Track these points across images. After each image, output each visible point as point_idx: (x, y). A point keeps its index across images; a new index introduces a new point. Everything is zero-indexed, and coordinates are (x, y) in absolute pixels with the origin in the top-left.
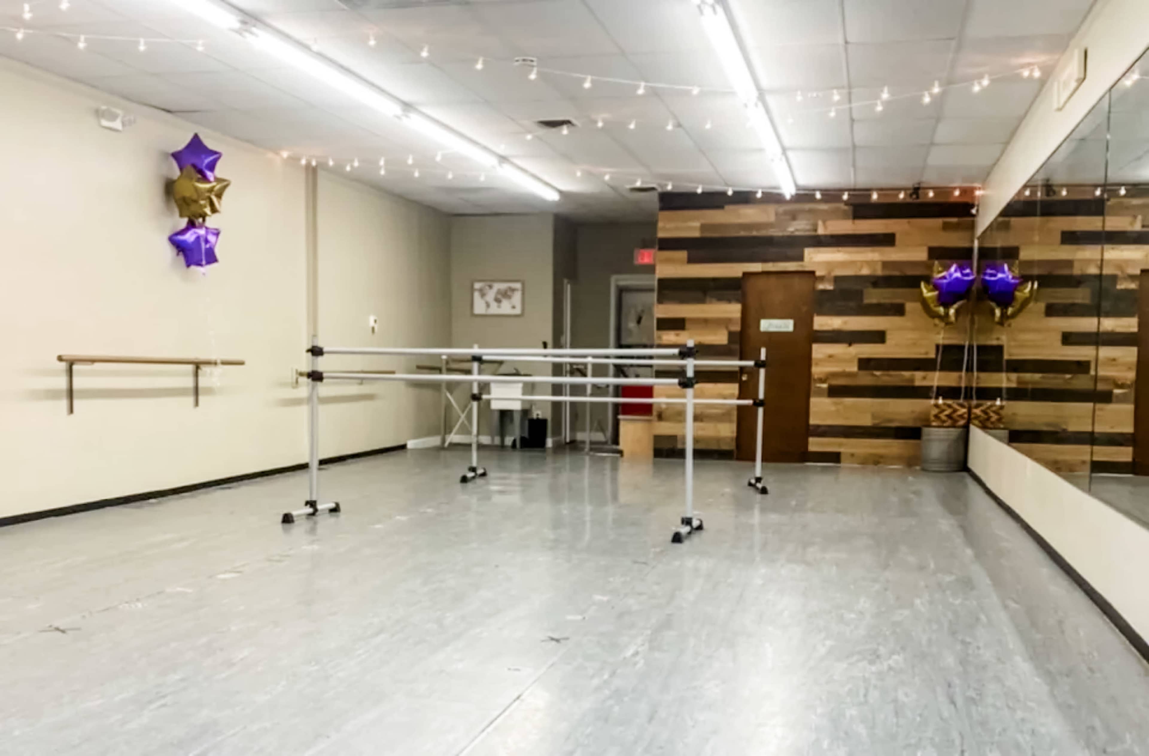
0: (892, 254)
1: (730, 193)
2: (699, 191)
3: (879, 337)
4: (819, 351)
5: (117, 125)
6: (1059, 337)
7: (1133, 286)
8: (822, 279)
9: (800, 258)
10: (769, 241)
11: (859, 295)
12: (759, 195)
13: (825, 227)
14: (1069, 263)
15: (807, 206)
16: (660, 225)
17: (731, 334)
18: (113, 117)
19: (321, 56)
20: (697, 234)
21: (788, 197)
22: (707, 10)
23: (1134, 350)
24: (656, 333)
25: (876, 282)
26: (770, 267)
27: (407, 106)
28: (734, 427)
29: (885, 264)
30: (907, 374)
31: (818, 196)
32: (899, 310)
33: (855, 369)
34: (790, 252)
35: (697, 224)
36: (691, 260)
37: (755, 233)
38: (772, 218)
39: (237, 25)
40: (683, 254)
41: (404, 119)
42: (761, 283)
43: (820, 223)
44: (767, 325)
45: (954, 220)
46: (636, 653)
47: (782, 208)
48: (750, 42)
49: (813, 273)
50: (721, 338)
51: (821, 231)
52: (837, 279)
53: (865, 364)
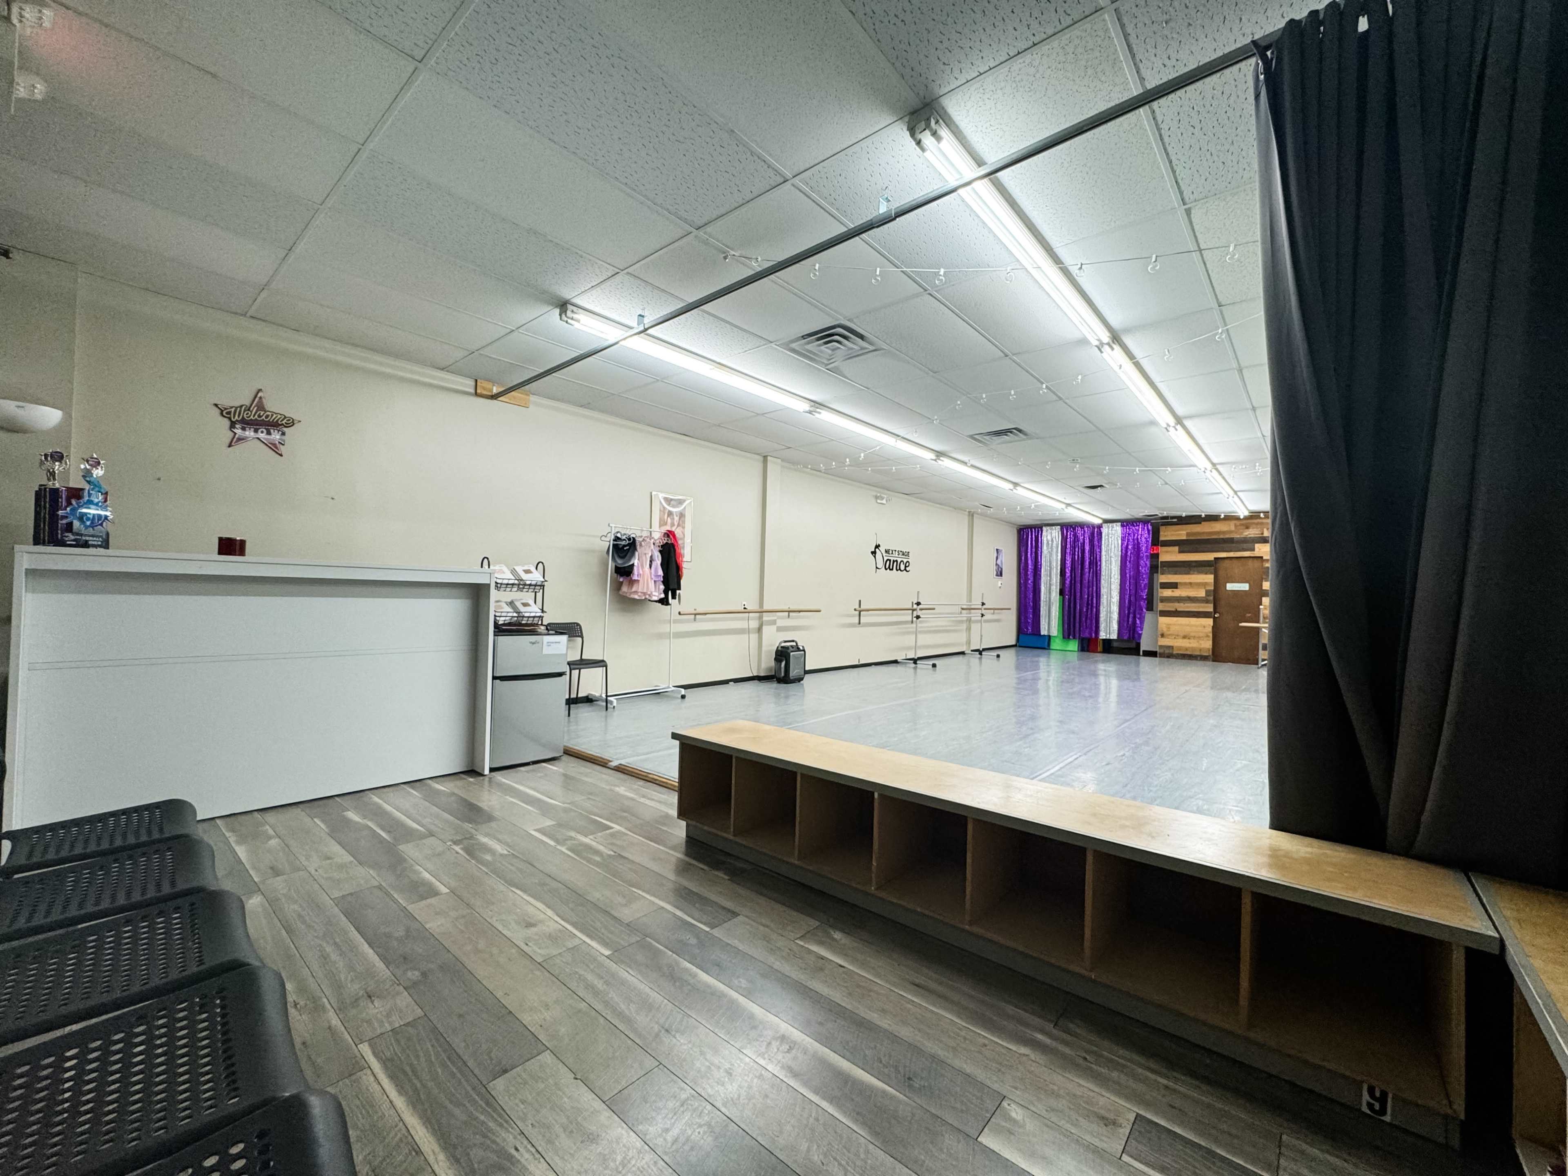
1: (1203, 516)
2: (1184, 515)
5: (884, 501)
10: (1231, 541)
12: (1222, 516)
15: (1256, 521)
16: (1161, 533)
17: (1207, 591)
18: (882, 499)
19: (973, 466)
20: (1184, 538)
21: (1242, 517)
22: (1171, 429)
24: (1160, 590)
26: (1231, 554)
27: (1016, 484)
28: (1210, 643)
31: (1262, 515)
34: (1245, 546)
35: (1185, 532)
36: (1180, 552)
37: (1222, 536)
38: (1233, 528)
39: (934, 458)
40: (1176, 548)
41: (1015, 491)
42: (1227, 563)
44: (1230, 586)
46: (1124, 755)
47: (1238, 523)
48: (1201, 441)
49: (1262, 557)
50: (1202, 593)
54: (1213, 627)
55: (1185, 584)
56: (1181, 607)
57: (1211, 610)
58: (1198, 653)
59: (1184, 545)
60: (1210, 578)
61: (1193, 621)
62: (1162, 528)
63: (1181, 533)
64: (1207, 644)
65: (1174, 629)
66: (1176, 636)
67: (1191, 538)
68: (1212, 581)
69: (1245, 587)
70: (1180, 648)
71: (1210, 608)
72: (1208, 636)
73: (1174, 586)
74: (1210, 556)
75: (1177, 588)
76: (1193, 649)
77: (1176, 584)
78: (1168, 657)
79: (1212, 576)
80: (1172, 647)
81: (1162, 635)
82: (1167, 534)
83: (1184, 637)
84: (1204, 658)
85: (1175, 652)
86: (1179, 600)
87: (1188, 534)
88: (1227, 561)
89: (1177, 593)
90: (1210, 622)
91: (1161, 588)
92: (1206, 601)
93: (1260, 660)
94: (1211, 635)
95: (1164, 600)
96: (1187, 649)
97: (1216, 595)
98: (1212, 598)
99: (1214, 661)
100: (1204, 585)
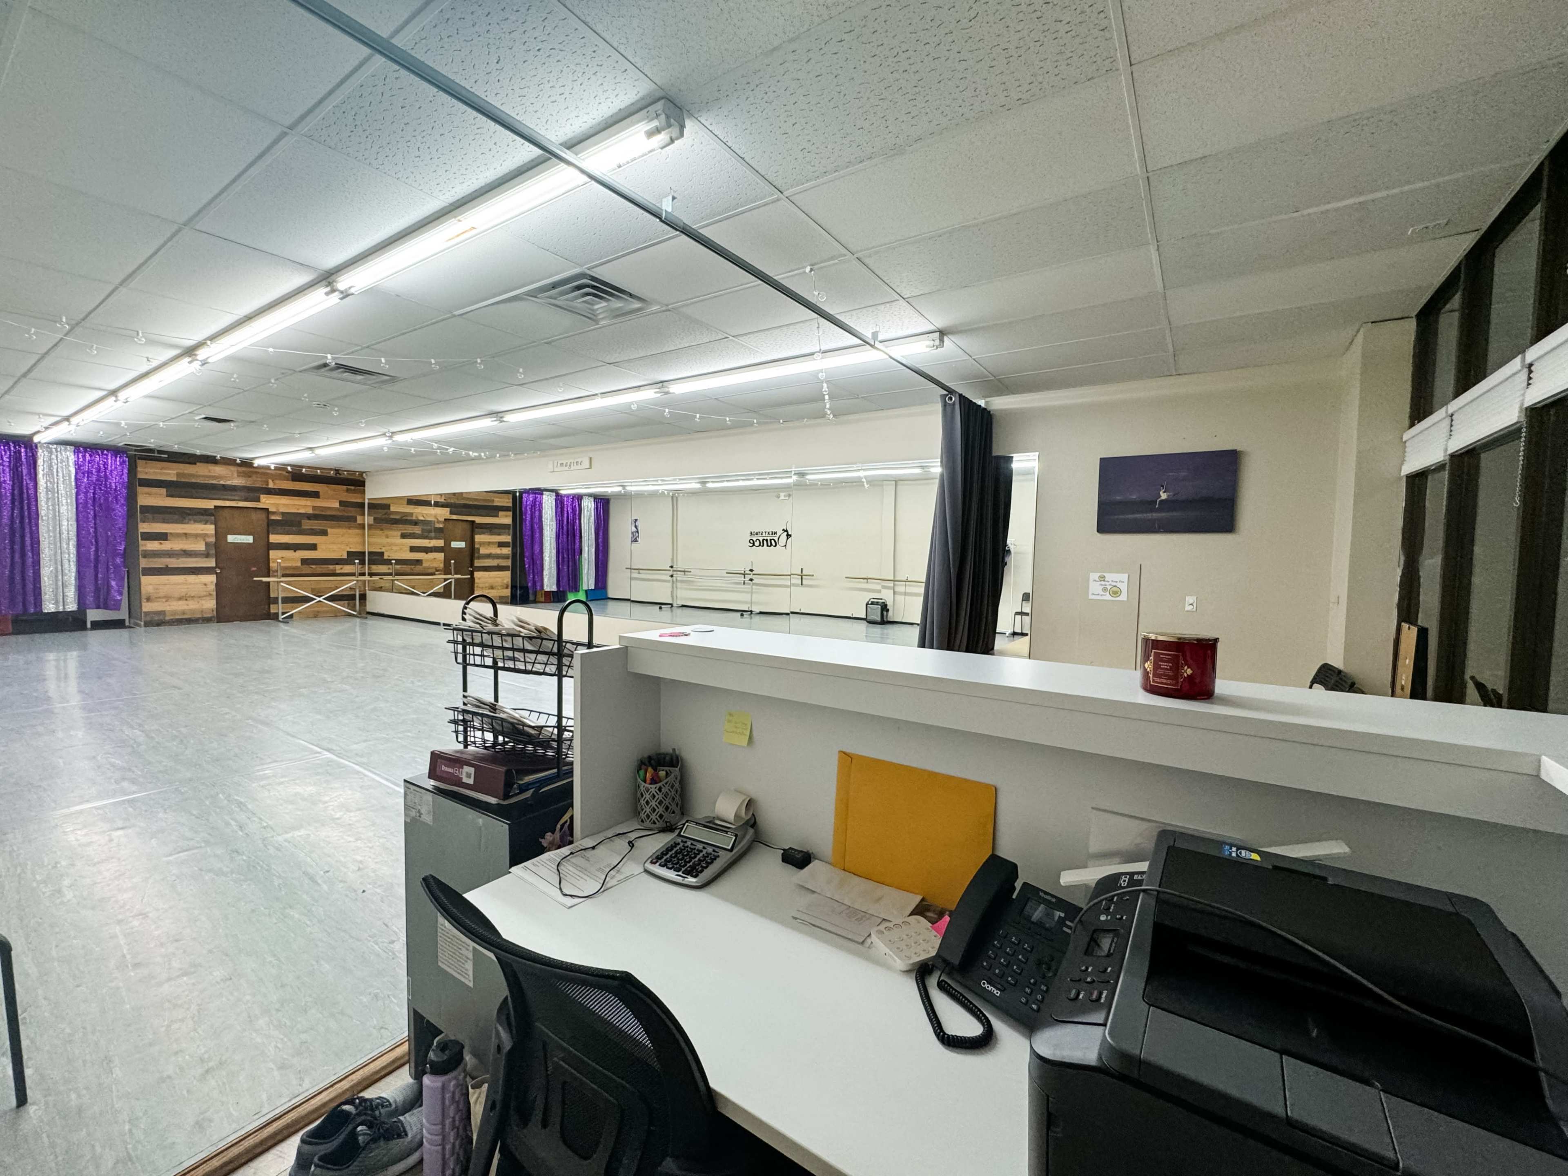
0: (317, 503)
3: (313, 547)
4: (273, 554)
6: (408, 549)
7: (441, 526)
8: (274, 513)
9: (258, 500)
11: (299, 524)
13: (274, 484)
14: (412, 514)
20: (175, 479)
23: (443, 554)
25: (309, 517)
29: (314, 508)
30: (331, 567)
32: (324, 533)
33: (299, 564)
36: (169, 495)
43: (270, 481)
45: (353, 488)
51: (271, 485)
52: (283, 514)
53: (305, 561)
54: (216, 584)
55: (178, 536)
56: (173, 563)
57: (214, 565)
58: (199, 616)
59: (174, 488)
60: (210, 529)
61: (191, 578)
62: (140, 463)
63: (170, 473)
64: (210, 604)
65: (164, 591)
66: (167, 598)
67: (183, 480)
68: (213, 532)
69: (249, 539)
70: (175, 613)
71: (211, 563)
72: (210, 595)
73: (162, 537)
74: (210, 504)
75: (166, 540)
76: (193, 611)
77: (166, 534)
78: (158, 624)
79: (213, 527)
80: (163, 613)
81: (148, 599)
82: (147, 471)
83: (180, 599)
84: (207, 620)
85: (167, 618)
86: (170, 554)
87: (178, 475)
88: (226, 511)
89: (166, 546)
90: (212, 579)
91: (142, 539)
92: (207, 555)
93: (280, 614)
94: (214, 593)
95: (148, 554)
96: (184, 613)
97: (218, 548)
98: (213, 552)
99: (218, 622)
100: (204, 536)
